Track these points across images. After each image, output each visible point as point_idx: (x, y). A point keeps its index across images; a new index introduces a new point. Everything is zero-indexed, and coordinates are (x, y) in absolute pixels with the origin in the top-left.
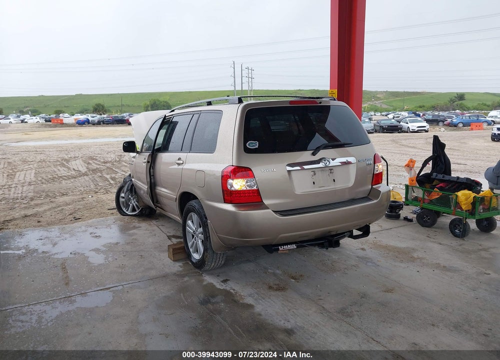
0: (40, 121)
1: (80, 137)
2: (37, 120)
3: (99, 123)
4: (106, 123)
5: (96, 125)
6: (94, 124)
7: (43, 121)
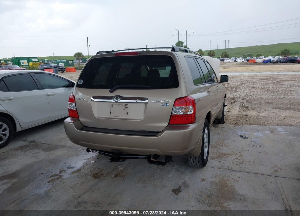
0: (244, 61)
1: (252, 71)
2: (242, 61)
3: (277, 62)
4: (281, 62)
5: (275, 64)
6: (274, 63)
7: (245, 61)
